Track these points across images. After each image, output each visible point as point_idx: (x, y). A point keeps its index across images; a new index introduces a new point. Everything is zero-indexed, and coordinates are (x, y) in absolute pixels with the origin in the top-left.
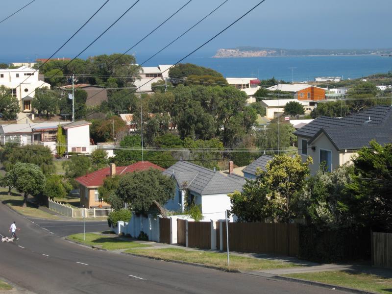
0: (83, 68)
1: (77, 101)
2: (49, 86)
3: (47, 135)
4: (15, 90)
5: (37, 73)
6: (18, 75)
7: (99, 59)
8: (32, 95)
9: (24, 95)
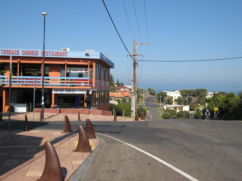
0: (192, 92)
1: (188, 100)
2: (181, 96)
3: (178, 108)
4: (173, 97)
5: (179, 93)
6: (174, 93)
7: (197, 90)
8: (177, 98)
9: (175, 98)
